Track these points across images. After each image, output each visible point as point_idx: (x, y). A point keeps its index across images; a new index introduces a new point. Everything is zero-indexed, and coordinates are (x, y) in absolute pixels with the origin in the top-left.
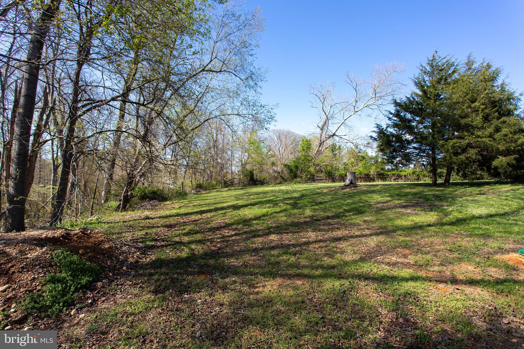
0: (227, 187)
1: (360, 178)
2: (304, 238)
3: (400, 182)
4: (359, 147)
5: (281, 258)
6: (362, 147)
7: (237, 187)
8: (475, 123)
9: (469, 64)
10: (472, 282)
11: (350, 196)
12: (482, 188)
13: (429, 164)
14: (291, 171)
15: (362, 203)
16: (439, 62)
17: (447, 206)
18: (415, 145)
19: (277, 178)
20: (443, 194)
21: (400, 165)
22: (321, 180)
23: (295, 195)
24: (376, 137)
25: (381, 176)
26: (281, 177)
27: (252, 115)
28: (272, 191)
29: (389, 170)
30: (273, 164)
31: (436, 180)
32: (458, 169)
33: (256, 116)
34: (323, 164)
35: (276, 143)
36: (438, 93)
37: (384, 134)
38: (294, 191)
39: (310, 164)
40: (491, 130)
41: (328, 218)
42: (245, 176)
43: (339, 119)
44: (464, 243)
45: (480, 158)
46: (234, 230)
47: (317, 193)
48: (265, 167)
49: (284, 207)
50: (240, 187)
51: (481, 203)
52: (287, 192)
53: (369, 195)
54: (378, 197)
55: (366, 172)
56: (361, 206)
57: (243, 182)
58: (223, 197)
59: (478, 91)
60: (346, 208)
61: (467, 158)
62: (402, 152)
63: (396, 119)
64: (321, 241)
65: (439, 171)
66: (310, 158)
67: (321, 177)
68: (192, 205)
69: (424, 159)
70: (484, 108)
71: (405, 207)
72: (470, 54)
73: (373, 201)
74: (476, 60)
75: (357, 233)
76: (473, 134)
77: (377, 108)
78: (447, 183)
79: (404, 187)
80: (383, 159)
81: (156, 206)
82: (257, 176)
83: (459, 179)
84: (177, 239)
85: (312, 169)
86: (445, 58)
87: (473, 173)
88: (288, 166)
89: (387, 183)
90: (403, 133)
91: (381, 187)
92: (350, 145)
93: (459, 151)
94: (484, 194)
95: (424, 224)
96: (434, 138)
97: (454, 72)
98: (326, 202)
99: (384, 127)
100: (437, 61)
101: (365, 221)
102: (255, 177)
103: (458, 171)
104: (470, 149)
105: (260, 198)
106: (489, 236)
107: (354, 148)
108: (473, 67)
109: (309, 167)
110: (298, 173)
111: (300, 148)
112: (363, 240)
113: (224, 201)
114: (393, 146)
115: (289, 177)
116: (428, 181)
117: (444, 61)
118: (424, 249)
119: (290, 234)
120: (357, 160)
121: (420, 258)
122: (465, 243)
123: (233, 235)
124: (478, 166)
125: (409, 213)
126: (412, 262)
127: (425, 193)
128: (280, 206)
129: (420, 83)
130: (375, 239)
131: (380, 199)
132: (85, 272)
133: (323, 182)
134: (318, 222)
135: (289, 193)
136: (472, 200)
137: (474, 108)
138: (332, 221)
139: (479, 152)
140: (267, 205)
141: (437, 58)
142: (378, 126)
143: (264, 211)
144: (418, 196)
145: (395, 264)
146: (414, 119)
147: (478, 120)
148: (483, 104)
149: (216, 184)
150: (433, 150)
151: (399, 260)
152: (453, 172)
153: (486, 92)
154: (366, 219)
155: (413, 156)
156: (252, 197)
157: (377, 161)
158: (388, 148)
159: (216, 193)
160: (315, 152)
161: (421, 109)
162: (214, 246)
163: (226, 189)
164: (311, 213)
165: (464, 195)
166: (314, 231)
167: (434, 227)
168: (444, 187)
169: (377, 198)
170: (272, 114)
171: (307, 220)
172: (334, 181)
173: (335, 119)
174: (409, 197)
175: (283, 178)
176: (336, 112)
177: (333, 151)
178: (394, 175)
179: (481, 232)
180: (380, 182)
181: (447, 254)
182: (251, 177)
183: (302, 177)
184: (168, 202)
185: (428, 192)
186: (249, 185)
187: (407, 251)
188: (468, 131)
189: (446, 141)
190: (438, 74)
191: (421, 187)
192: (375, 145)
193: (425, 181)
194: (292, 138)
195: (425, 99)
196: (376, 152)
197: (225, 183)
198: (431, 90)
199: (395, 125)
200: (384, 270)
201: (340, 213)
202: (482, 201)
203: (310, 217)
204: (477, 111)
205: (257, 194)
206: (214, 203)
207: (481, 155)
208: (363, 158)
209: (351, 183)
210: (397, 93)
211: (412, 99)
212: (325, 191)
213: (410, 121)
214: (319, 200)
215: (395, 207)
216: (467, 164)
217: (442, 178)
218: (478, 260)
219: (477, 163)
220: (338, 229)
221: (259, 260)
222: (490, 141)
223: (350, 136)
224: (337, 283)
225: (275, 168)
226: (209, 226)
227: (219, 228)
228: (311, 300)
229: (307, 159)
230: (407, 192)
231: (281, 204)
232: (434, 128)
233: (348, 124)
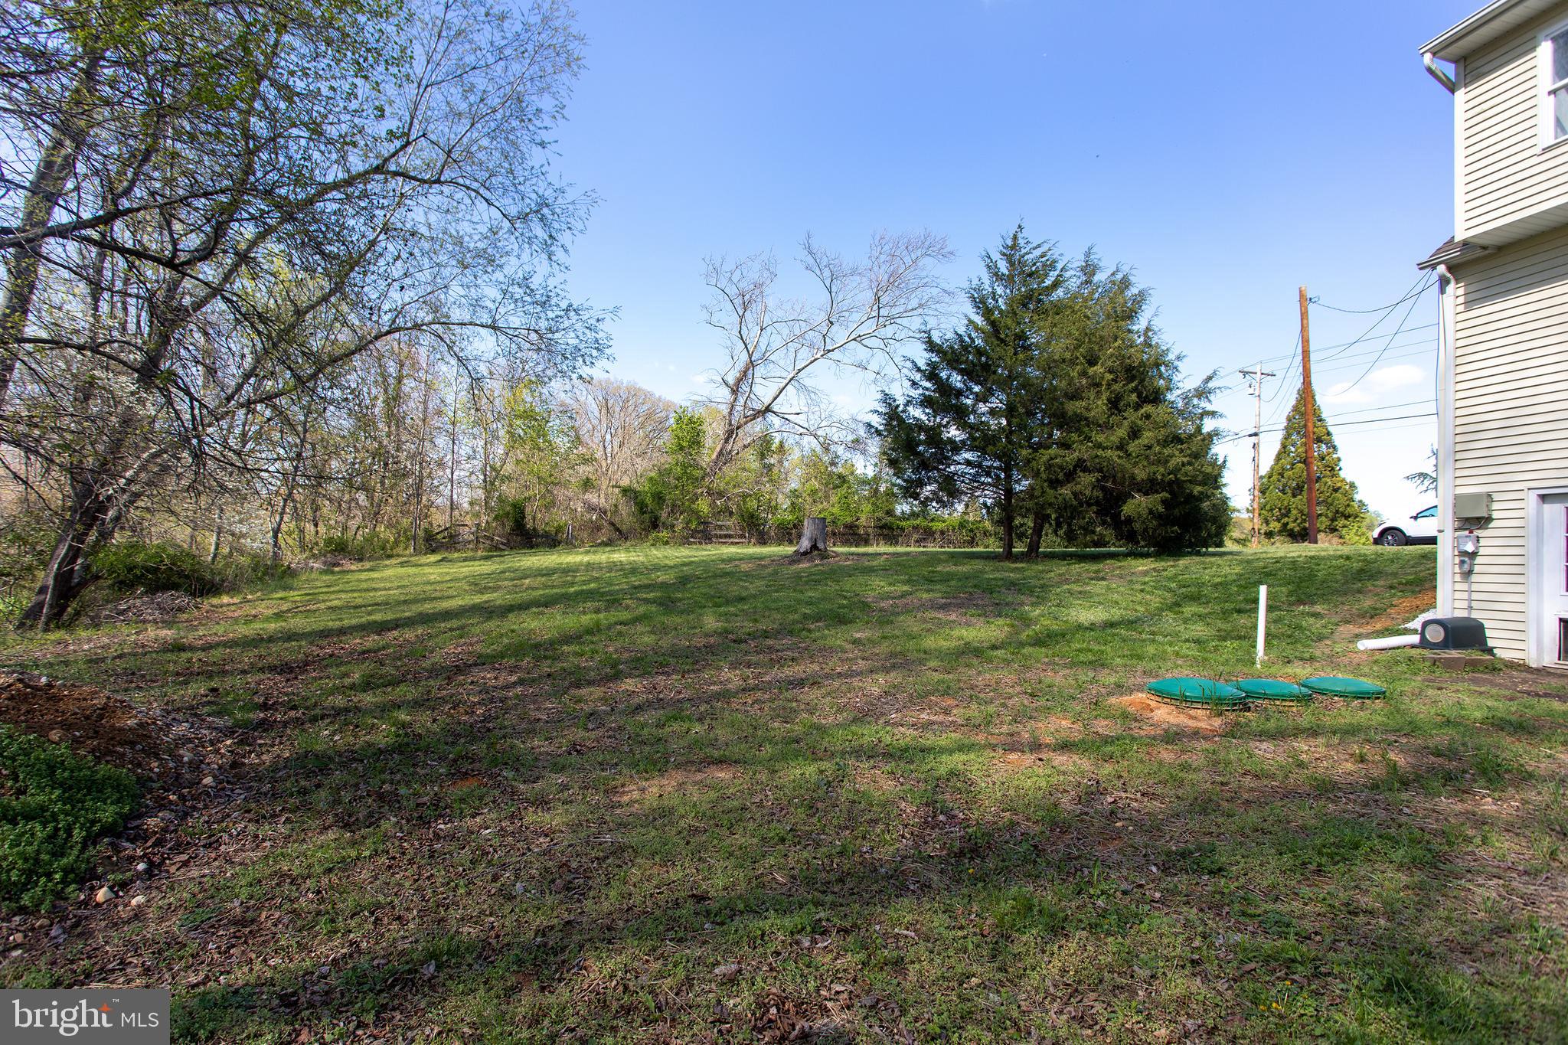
0: (433, 551)
1: (834, 534)
2: (714, 683)
3: (932, 548)
4: (832, 448)
5: (667, 729)
6: (840, 450)
7: (470, 554)
8: (1093, 413)
9: (1089, 270)
10: (1065, 747)
11: (814, 580)
12: (1101, 566)
13: (998, 503)
14: (642, 508)
15: (845, 598)
16: (1026, 254)
17: (1032, 604)
18: (968, 455)
19: (599, 529)
20: (1024, 579)
21: (934, 504)
22: (726, 538)
23: (662, 577)
24: (881, 428)
25: (885, 531)
26: (612, 524)
27: (536, 331)
28: (589, 566)
29: (904, 517)
30: (587, 484)
31: (1011, 546)
32: (1057, 519)
33: (550, 336)
34: (736, 491)
35: (595, 422)
36: (1022, 331)
37: (901, 421)
38: (657, 568)
39: (700, 490)
40: (1122, 432)
41: (766, 635)
42: (496, 518)
43: (781, 364)
44: (1058, 680)
45: (1100, 495)
46: (512, 671)
47: (726, 574)
48: (560, 493)
49: (642, 609)
50: (480, 553)
51: (1096, 599)
52: (634, 570)
53: (861, 579)
54: (882, 584)
55: (849, 520)
56: (843, 607)
57: (488, 538)
58: (432, 584)
59: (1102, 338)
60: (807, 611)
61: (1075, 494)
62: (939, 470)
63: (928, 385)
64: (756, 688)
65: (1018, 521)
66: (698, 473)
67: (728, 528)
68: (322, 606)
69: (987, 492)
70: (1113, 380)
71: (943, 607)
72: (1090, 249)
73: (870, 596)
74: (1101, 264)
75: (839, 670)
76: (1088, 439)
77: (882, 346)
78: (1033, 554)
79: (940, 561)
80: (894, 485)
81: (181, 609)
82: (534, 518)
83: (1059, 545)
84: (339, 701)
85: (703, 506)
86: (1039, 246)
87: (1088, 530)
88: (635, 492)
89: (900, 549)
90: (944, 422)
91: (887, 560)
92: (809, 443)
93: (1061, 476)
94: (1103, 579)
95: (984, 644)
96: (1009, 441)
97: (1056, 285)
98: (754, 596)
99: (901, 401)
100: (1023, 251)
101: (855, 642)
102: (529, 524)
103: (1059, 525)
104: (1081, 474)
105: (553, 587)
106: (1103, 666)
107: (819, 449)
108: (1096, 278)
109: (696, 497)
110: (664, 515)
111: (666, 439)
112: (856, 682)
113: (438, 594)
114: (919, 454)
115: (637, 526)
116: (995, 547)
117: (1037, 252)
118: (982, 695)
119: (674, 677)
120: (827, 485)
121: (974, 711)
122: (1059, 678)
123: (514, 685)
124: (1097, 513)
125: (954, 622)
126: (960, 721)
127: (987, 576)
128: (627, 607)
129: (983, 301)
130: (882, 681)
131: (887, 589)
132: (100, 791)
133: (732, 543)
134: (743, 646)
135: (641, 573)
136: (1080, 592)
137: (1093, 377)
138: (777, 642)
139: (1098, 480)
140: (589, 604)
141: (1021, 242)
142: (887, 399)
143: (586, 619)
144: (973, 582)
145: (927, 726)
146: (970, 389)
147: (1097, 406)
148: (1110, 372)
149: (396, 542)
150: (1007, 470)
151: (934, 718)
152: (1047, 525)
153: (1116, 344)
154: (858, 635)
155: (963, 482)
156: (527, 581)
157: (876, 491)
158: (907, 458)
159: (401, 571)
160: (714, 456)
161: (986, 367)
162: (467, 713)
163: (433, 558)
164: (720, 624)
165: (1067, 581)
166: (733, 666)
167: (1003, 651)
168: (1028, 562)
169: (879, 585)
170: (601, 335)
171: (712, 640)
172: (763, 540)
173: (771, 365)
174: (953, 583)
175: (617, 529)
176: (775, 345)
177: (763, 456)
178: (916, 528)
179: (1091, 657)
180: (883, 548)
181: (1026, 702)
182: (516, 521)
183: (673, 526)
184: (226, 599)
185: (993, 573)
186: (511, 546)
187: (950, 702)
188: (1079, 430)
189: (1035, 450)
190: (1024, 283)
191: (977, 561)
192: (874, 446)
193: (987, 546)
194: (645, 408)
195: (996, 342)
196: (876, 465)
197: (429, 537)
198: (1009, 322)
199: (926, 402)
200: (906, 735)
201: (794, 622)
202: (1099, 595)
203: (720, 634)
204: (1098, 385)
205: (543, 576)
206: (405, 602)
207: (1103, 489)
208: (842, 479)
209: (814, 547)
210: (931, 313)
211: (967, 339)
212: (745, 567)
213: (959, 393)
214: (735, 590)
215: (923, 607)
216: (1074, 509)
217: (1024, 540)
218: (1078, 708)
219: (1095, 508)
220: (793, 660)
221: (610, 737)
222: (1119, 457)
223: (811, 417)
224: (811, 770)
225: (592, 498)
226: (426, 664)
227: (460, 669)
228: (760, 805)
229: (689, 475)
230: (948, 574)
231: (629, 602)
232: (1012, 416)
233: (807, 382)
